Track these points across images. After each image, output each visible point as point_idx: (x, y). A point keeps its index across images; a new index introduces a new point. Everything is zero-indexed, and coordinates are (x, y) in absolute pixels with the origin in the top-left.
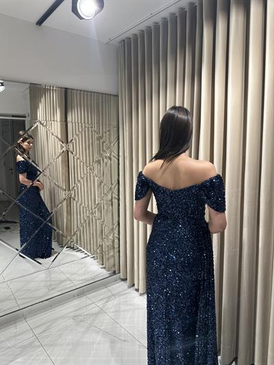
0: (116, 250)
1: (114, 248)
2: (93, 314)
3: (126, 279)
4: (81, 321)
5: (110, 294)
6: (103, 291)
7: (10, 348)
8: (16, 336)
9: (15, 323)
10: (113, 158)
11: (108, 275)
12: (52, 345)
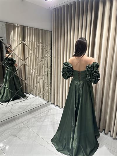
0: (50, 93)
1: (48, 92)
2: (44, 116)
3: (54, 103)
4: (41, 118)
5: (48, 109)
6: (45, 108)
7: (16, 129)
8: (17, 125)
9: (15, 121)
10: (49, 57)
11: (46, 103)
12: (32, 127)
